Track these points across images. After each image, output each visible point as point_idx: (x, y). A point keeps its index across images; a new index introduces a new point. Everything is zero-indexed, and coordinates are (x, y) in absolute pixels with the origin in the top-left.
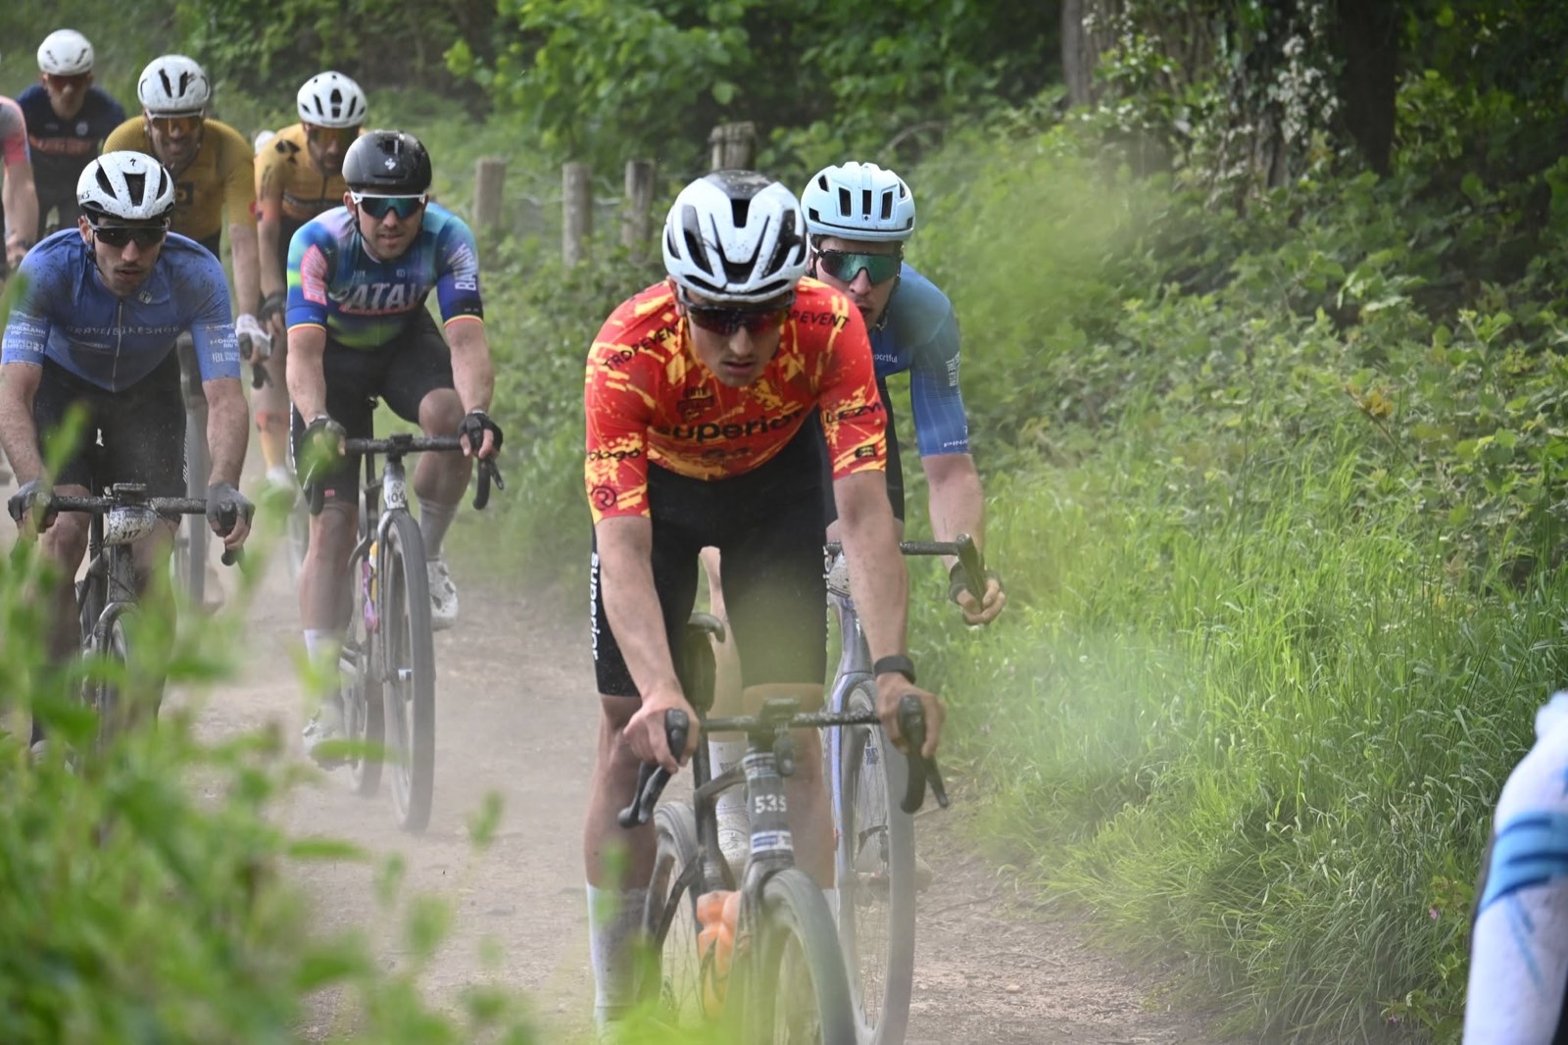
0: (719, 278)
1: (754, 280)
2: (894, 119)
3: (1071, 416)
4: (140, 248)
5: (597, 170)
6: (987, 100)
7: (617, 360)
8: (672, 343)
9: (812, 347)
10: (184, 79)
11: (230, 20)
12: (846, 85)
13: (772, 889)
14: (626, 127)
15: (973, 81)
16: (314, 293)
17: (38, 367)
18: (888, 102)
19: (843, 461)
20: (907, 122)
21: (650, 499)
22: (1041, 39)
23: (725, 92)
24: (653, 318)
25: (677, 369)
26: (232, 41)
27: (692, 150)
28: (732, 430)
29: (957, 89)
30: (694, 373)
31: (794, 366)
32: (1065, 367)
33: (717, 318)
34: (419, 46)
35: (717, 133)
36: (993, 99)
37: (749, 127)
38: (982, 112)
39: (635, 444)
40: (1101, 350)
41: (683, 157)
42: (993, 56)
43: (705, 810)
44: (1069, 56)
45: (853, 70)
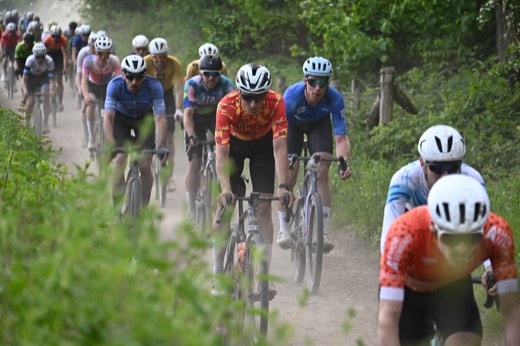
0: (248, 87)
1: (257, 88)
2: (441, 66)
3: (499, 164)
4: (137, 80)
5: (341, 83)
6: (471, 60)
7: (224, 107)
8: (238, 105)
9: (271, 107)
10: (162, 45)
11: (221, 33)
12: (425, 55)
13: (252, 238)
14: (351, 68)
15: (467, 53)
16: (191, 99)
17: (114, 113)
18: (439, 59)
19: (276, 135)
20: (445, 67)
21: (230, 142)
22: (489, 40)
23: (384, 59)
24: (234, 98)
25: (238, 111)
26: (221, 40)
27: (374, 76)
28: (251, 127)
29: (461, 55)
30: (242, 113)
31: (267, 111)
32: (496, 147)
33: (248, 97)
34: (283, 42)
35: (382, 70)
36: (473, 59)
37: (392, 68)
38: (470, 64)
39: (227, 128)
40: (509, 142)
41: (370, 78)
42: (474, 45)
43: (241, 222)
44: (499, 45)
45: (427, 49)
